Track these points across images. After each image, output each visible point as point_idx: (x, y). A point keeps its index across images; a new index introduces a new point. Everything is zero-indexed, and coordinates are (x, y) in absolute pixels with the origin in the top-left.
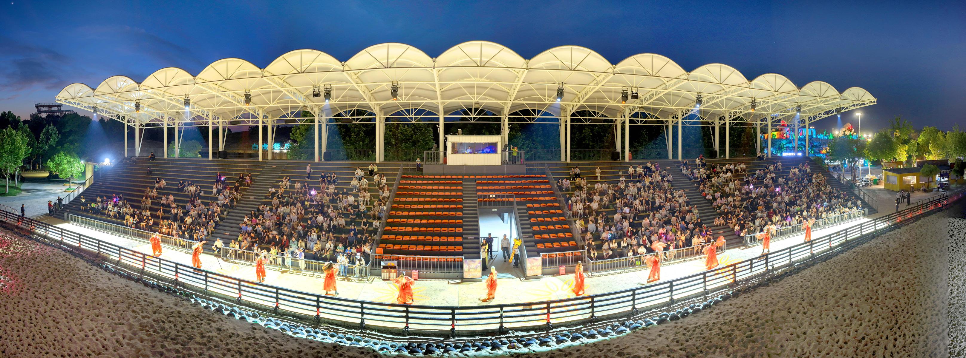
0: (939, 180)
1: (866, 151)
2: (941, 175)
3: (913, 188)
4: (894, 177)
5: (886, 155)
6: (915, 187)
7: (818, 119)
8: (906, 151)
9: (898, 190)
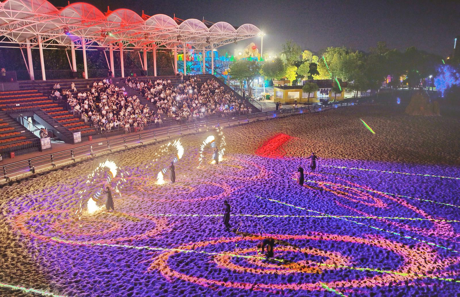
0: (320, 97)
1: (261, 72)
2: (322, 92)
3: (296, 101)
4: (280, 93)
5: (277, 75)
6: (298, 101)
7: (221, 46)
8: (295, 71)
9: (284, 102)
